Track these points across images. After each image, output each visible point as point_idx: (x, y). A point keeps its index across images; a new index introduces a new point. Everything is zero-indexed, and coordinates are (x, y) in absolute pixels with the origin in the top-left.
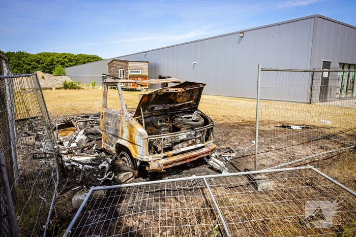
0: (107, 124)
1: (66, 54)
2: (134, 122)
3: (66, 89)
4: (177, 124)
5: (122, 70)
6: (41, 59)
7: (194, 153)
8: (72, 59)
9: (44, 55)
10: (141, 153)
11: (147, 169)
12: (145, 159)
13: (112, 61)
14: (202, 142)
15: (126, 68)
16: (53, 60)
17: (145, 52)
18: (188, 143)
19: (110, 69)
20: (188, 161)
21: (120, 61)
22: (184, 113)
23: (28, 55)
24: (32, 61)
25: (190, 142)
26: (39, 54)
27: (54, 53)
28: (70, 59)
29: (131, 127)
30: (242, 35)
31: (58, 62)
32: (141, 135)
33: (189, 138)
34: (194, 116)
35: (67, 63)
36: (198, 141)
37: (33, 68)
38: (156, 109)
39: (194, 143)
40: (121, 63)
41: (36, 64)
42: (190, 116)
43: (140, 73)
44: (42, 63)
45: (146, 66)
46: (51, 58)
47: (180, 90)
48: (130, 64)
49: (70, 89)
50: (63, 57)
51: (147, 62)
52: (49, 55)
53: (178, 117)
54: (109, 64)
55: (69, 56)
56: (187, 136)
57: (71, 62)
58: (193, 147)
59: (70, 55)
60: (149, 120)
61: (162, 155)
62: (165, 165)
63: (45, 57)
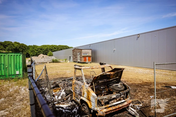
0: (76, 88)
1: (53, 45)
2: (90, 89)
3: (53, 63)
4: (111, 89)
5: (79, 53)
6: (42, 48)
7: (120, 106)
8: (56, 47)
9: (44, 46)
10: (93, 105)
11: (97, 114)
12: (96, 109)
13: (74, 49)
14: (124, 99)
15: (81, 53)
16: (47, 48)
17: (90, 45)
18: (117, 100)
19: (73, 53)
20: (117, 110)
21: (78, 49)
22: (114, 83)
23: (37, 46)
24: (38, 49)
25: (118, 99)
26: (42, 46)
27: (48, 45)
28: (55, 48)
29: (88, 92)
31: (49, 49)
32: (94, 97)
33: (117, 97)
34: (119, 85)
35: (54, 49)
36: (122, 99)
37: (39, 52)
38: (100, 82)
39: (120, 100)
40: (79, 50)
41: (40, 50)
42: (117, 85)
43: (88, 55)
44: (43, 50)
45: (90, 51)
46: (47, 47)
47: (112, 73)
48: (83, 51)
49: (55, 62)
50: (52, 47)
51: (91, 49)
52: (46, 46)
53: (111, 86)
54: (73, 51)
55: (55, 46)
56: (116, 96)
57: (55, 49)
58: (119, 102)
59: (55, 45)
60: (97, 87)
61: (104, 107)
62: (106, 112)
63: (44, 47)
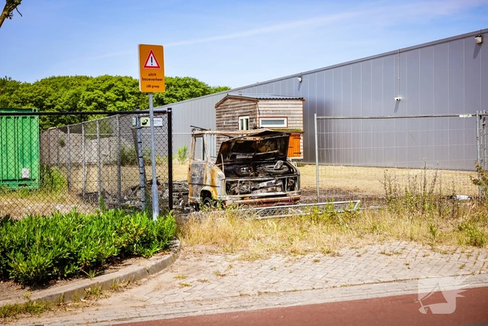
1: (111, 78)
5: (244, 118)
6: (47, 95)
7: (272, 199)
8: (127, 90)
9: (55, 83)
10: (219, 193)
12: (223, 198)
13: (225, 99)
14: (283, 191)
15: (253, 113)
16: (77, 95)
17: (300, 76)
18: (267, 189)
19: (219, 116)
21: (241, 99)
23: (17, 85)
24: (24, 102)
25: (270, 189)
26: (44, 82)
27: (80, 78)
28: (122, 93)
30: (479, 39)
31: (89, 102)
32: (220, 177)
34: (277, 165)
35: (114, 102)
36: (279, 189)
38: (238, 157)
39: (274, 191)
40: (244, 103)
43: (285, 125)
44: (49, 107)
45: (297, 108)
46: (72, 91)
47: (258, 138)
48: (261, 105)
50: (104, 86)
51: (301, 99)
52: (66, 83)
53: (261, 167)
54: (217, 106)
55: (120, 85)
56: (268, 184)
57: (124, 99)
58: (272, 194)
59: (120, 79)
63: (56, 88)
